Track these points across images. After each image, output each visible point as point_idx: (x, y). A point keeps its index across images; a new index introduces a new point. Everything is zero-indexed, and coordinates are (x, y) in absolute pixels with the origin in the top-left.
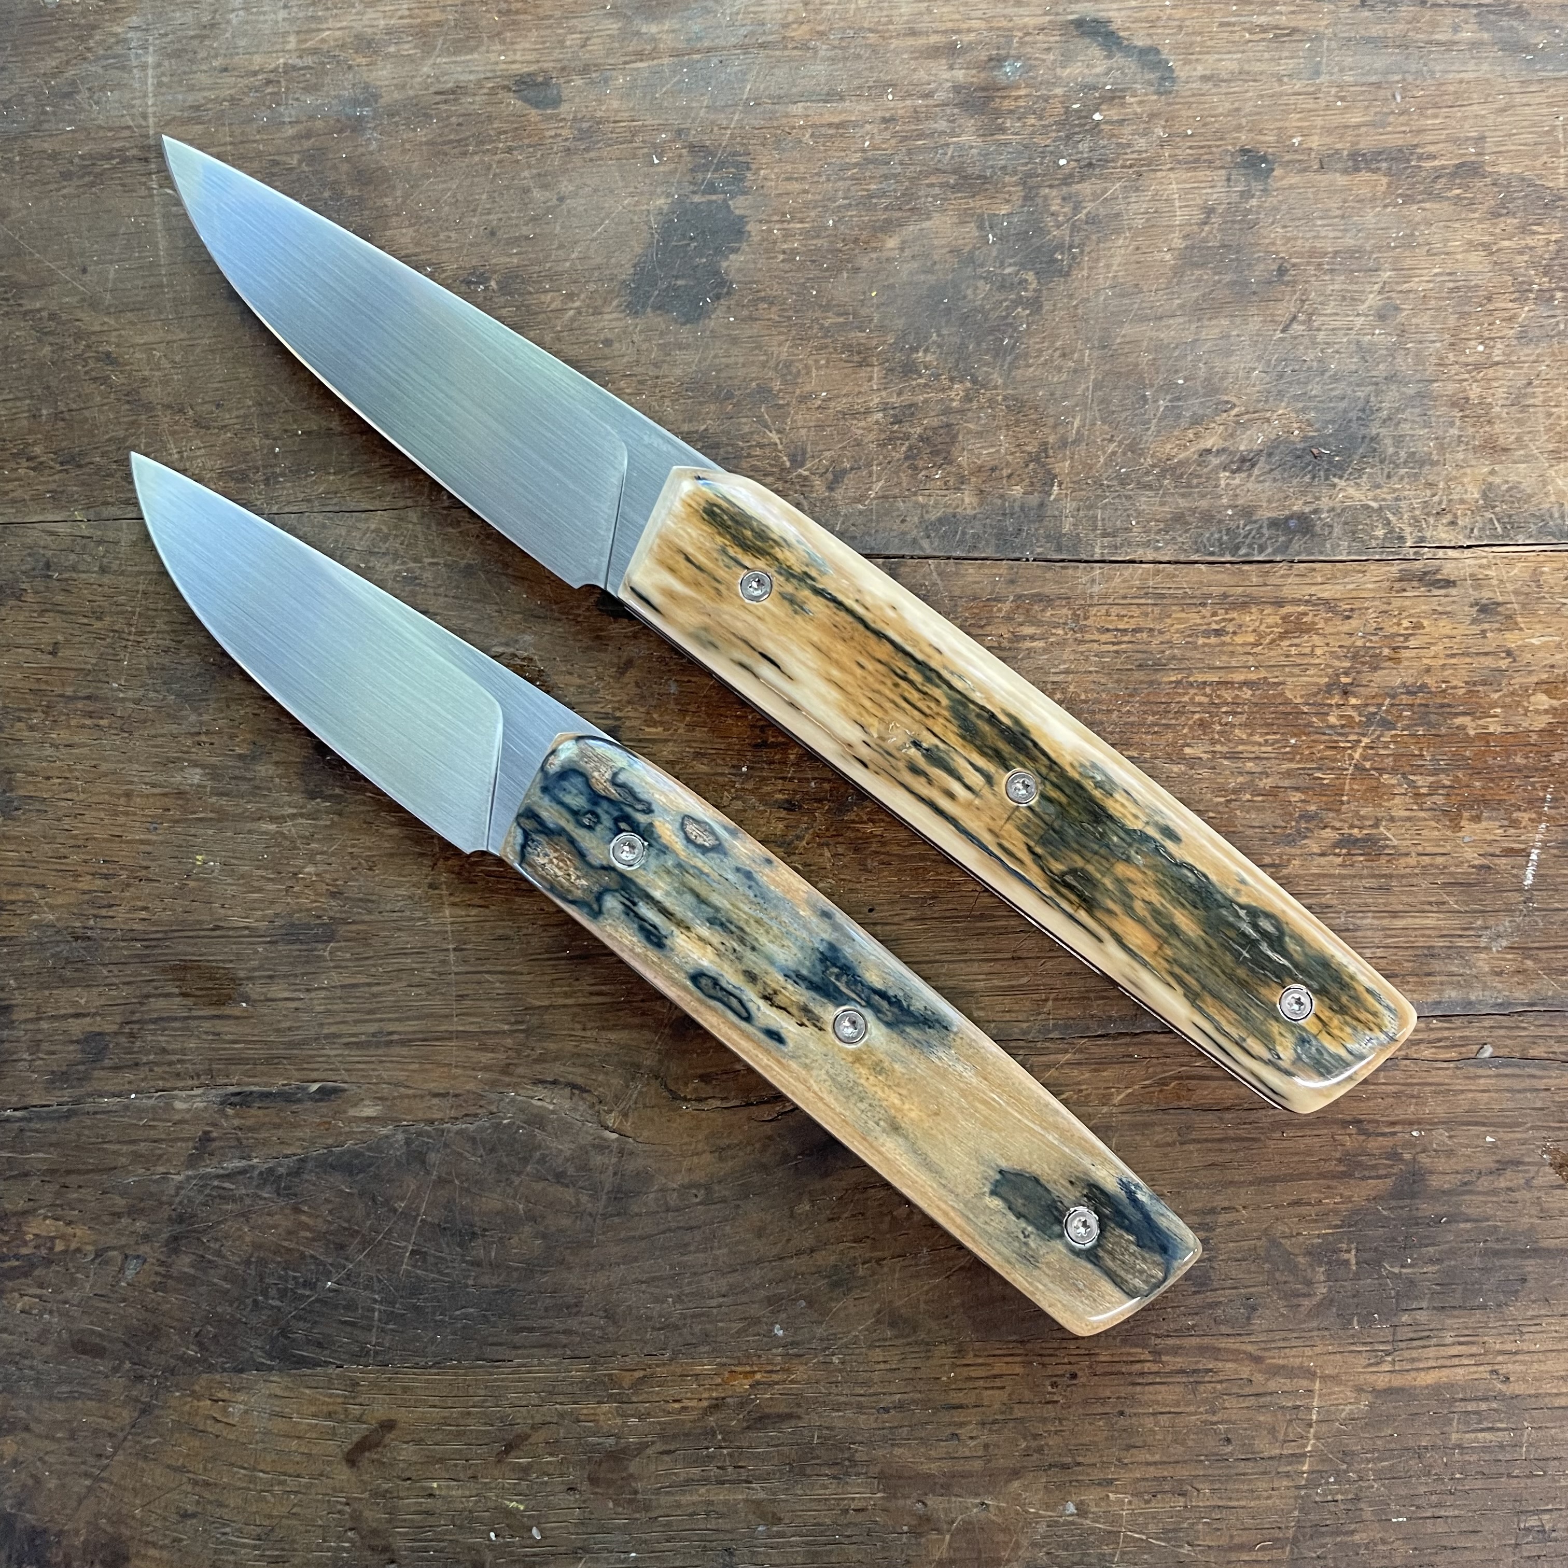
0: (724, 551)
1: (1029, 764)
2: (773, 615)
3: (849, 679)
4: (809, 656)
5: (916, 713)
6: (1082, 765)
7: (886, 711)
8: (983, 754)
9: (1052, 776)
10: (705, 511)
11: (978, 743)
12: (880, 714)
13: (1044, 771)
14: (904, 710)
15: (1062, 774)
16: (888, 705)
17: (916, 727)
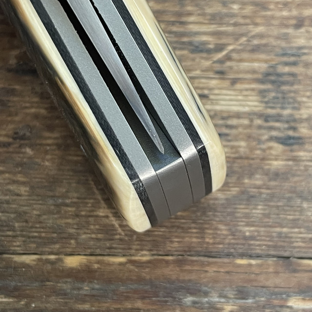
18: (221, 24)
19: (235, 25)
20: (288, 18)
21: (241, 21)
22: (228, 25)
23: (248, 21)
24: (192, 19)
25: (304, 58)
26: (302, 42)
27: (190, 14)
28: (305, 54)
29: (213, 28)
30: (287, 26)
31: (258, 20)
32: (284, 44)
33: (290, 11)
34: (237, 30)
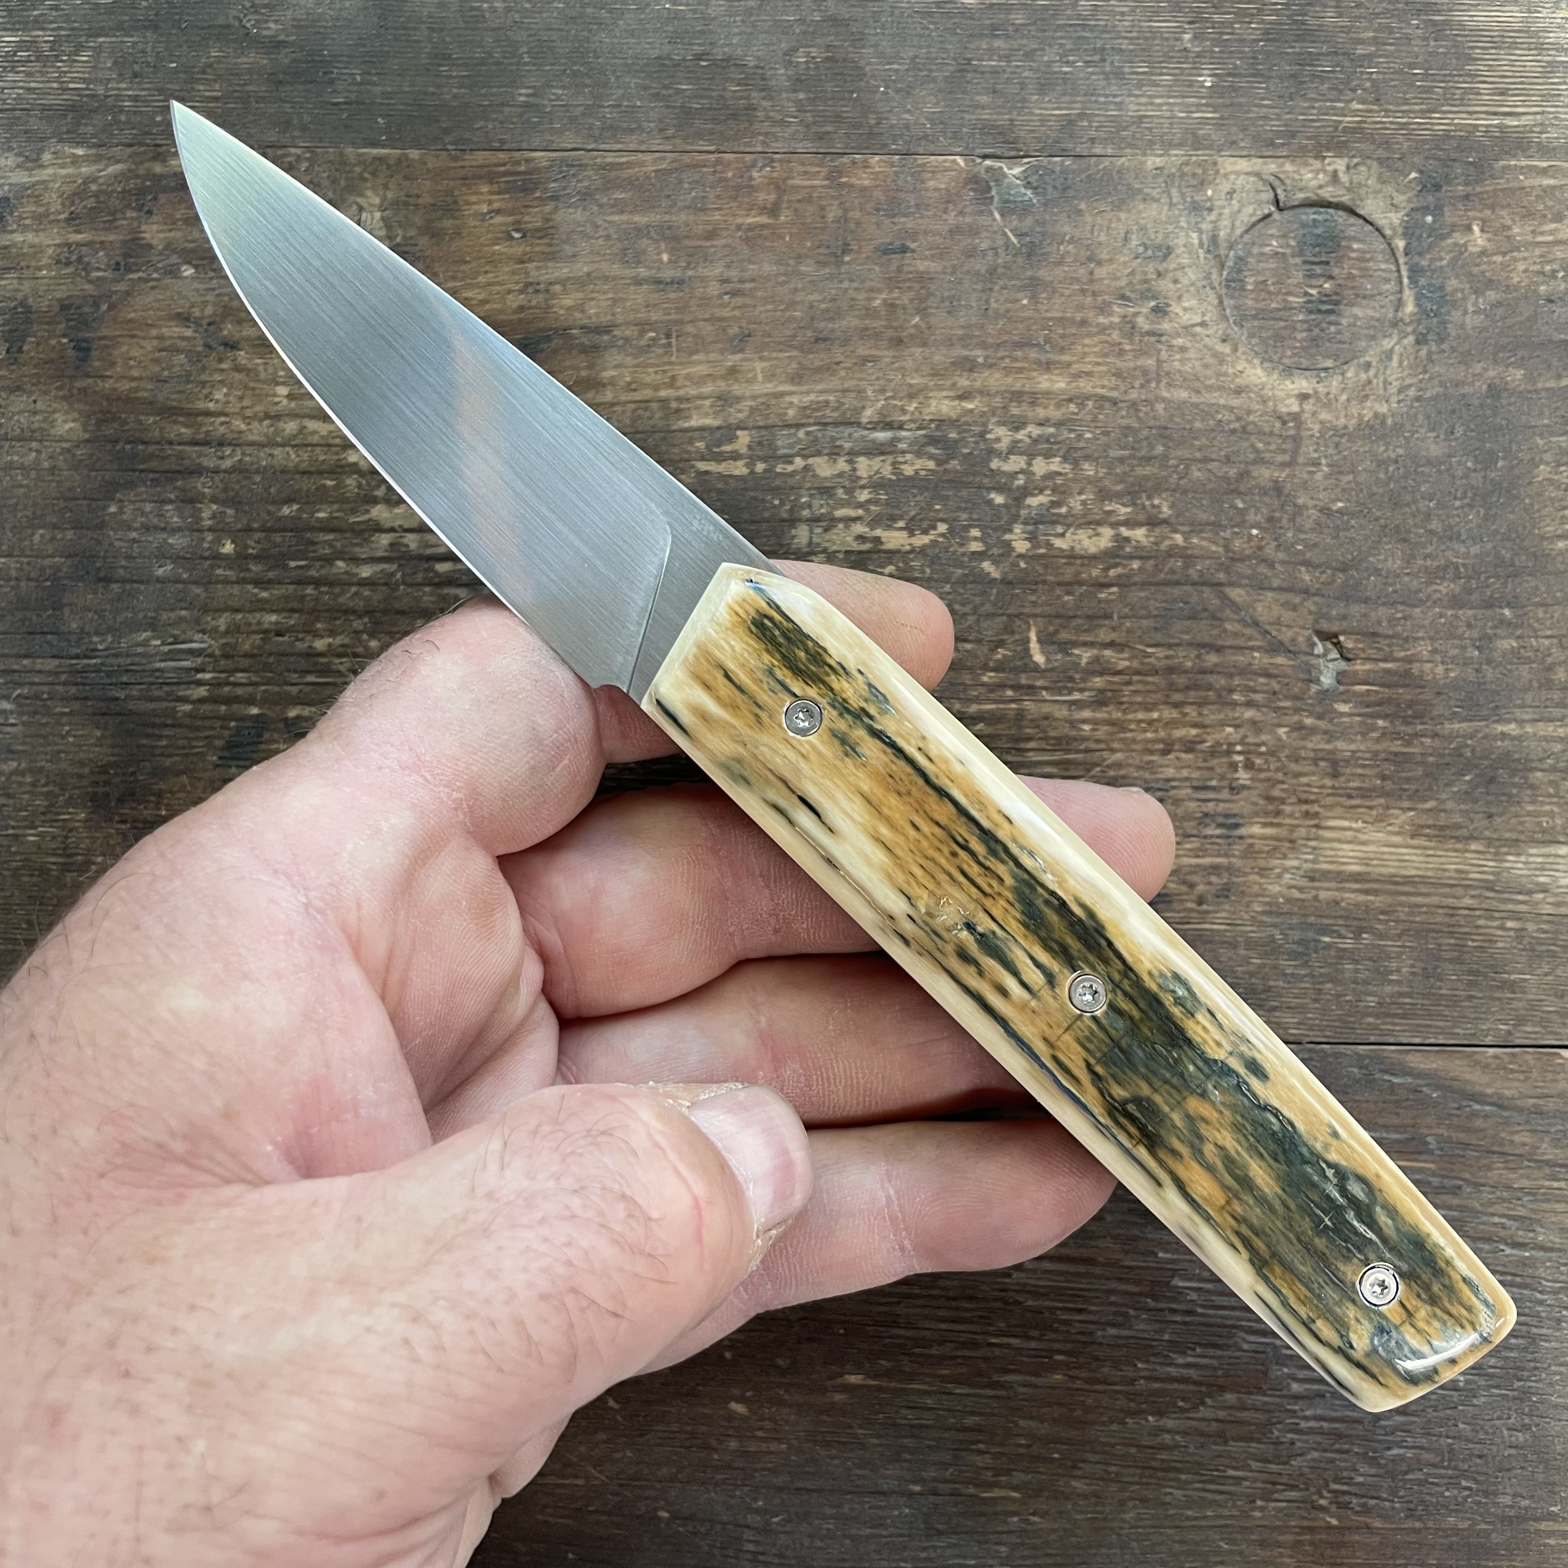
0: (771, 673)
1: (1100, 967)
2: (820, 754)
3: (900, 840)
4: (857, 809)
5: (974, 890)
6: (1162, 975)
7: (939, 884)
8: (1047, 948)
9: (1126, 985)
10: (754, 622)
11: (1043, 934)
12: (931, 886)
13: (1117, 977)
14: (960, 885)
15: (1138, 983)
16: (943, 877)
17: (972, 906)
18: (1068, 751)
19: (1087, 751)
20: (1154, 741)
21: (1094, 746)
22: (1078, 751)
23: (1102, 746)
24: (1031, 745)
25: (1173, 792)
26: (1170, 772)
27: (1030, 739)
28: (1174, 788)
29: (1057, 756)
30: (1152, 752)
31: (1115, 745)
32: (1147, 776)
33: (1156, 731)
34: (1089, 757)
